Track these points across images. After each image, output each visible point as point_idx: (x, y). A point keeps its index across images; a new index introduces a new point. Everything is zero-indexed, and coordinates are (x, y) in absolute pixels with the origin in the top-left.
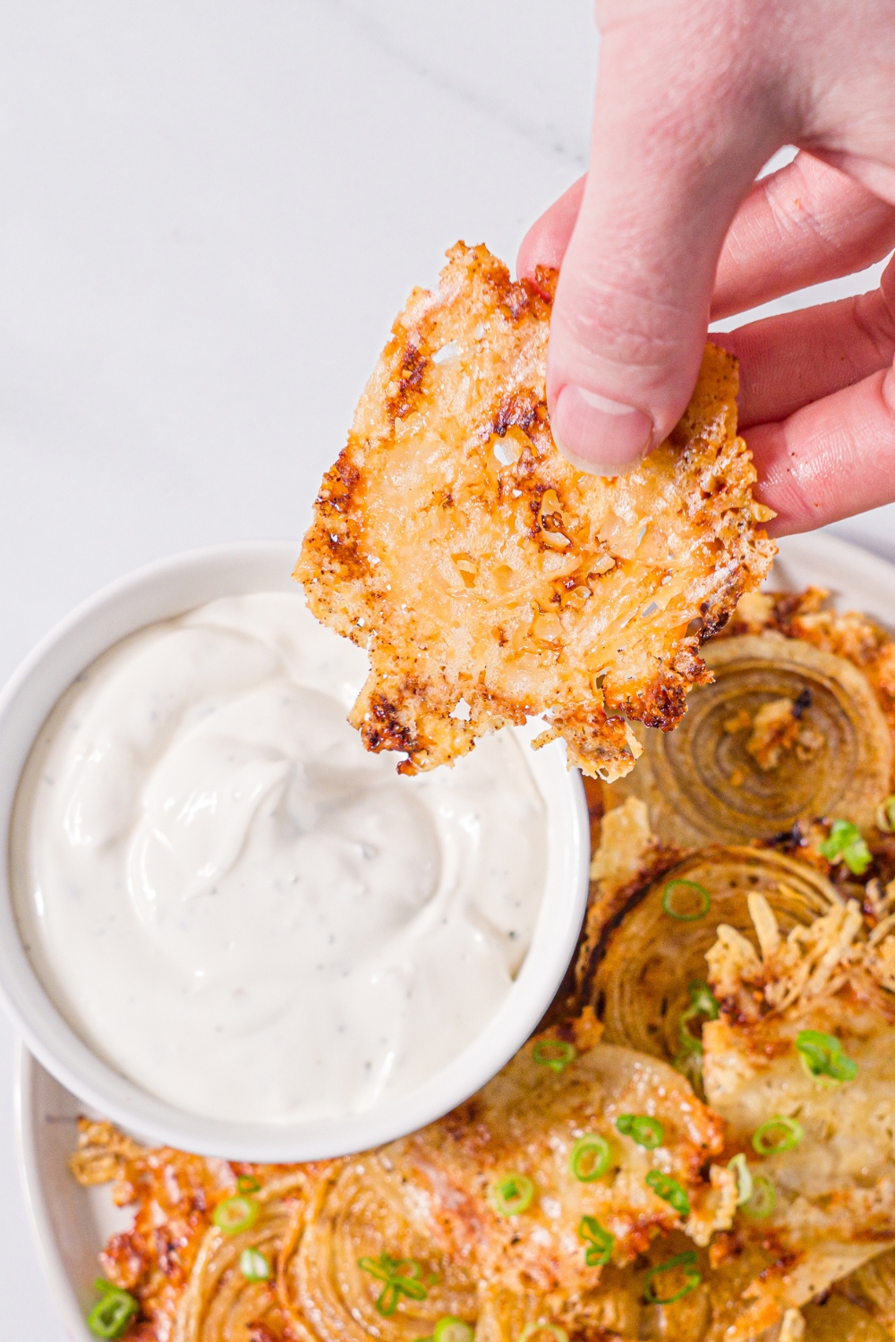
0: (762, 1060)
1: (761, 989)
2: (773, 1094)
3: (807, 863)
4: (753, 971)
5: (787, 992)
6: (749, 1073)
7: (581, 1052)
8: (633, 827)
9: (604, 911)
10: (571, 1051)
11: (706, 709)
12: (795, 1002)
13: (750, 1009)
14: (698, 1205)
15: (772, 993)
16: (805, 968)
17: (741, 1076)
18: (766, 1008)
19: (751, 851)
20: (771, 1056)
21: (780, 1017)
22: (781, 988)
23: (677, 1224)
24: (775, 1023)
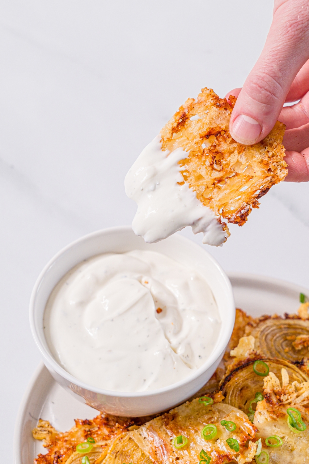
0: (275, 417)
1: (280, 395)
2: (276, 429)
3: (304, 371)
4: (278, 389)
5: (288, 399)
6: (269, 419)
7: (215, 403)
8: (249, 344)
9: (233, 366)
10: (211, 401)
11: (282, 333)
12: (290, 403)
13: (274, 399)
14: (242, 453)
15: (283, 398)
16: (295, 394)
17: (266, 419)
18: (280, 401)
19: (286, 362)
20: (278, 417)
21: (284, 405)
22: (286, 397)
23: (234, 457)
24: (282, 407)
